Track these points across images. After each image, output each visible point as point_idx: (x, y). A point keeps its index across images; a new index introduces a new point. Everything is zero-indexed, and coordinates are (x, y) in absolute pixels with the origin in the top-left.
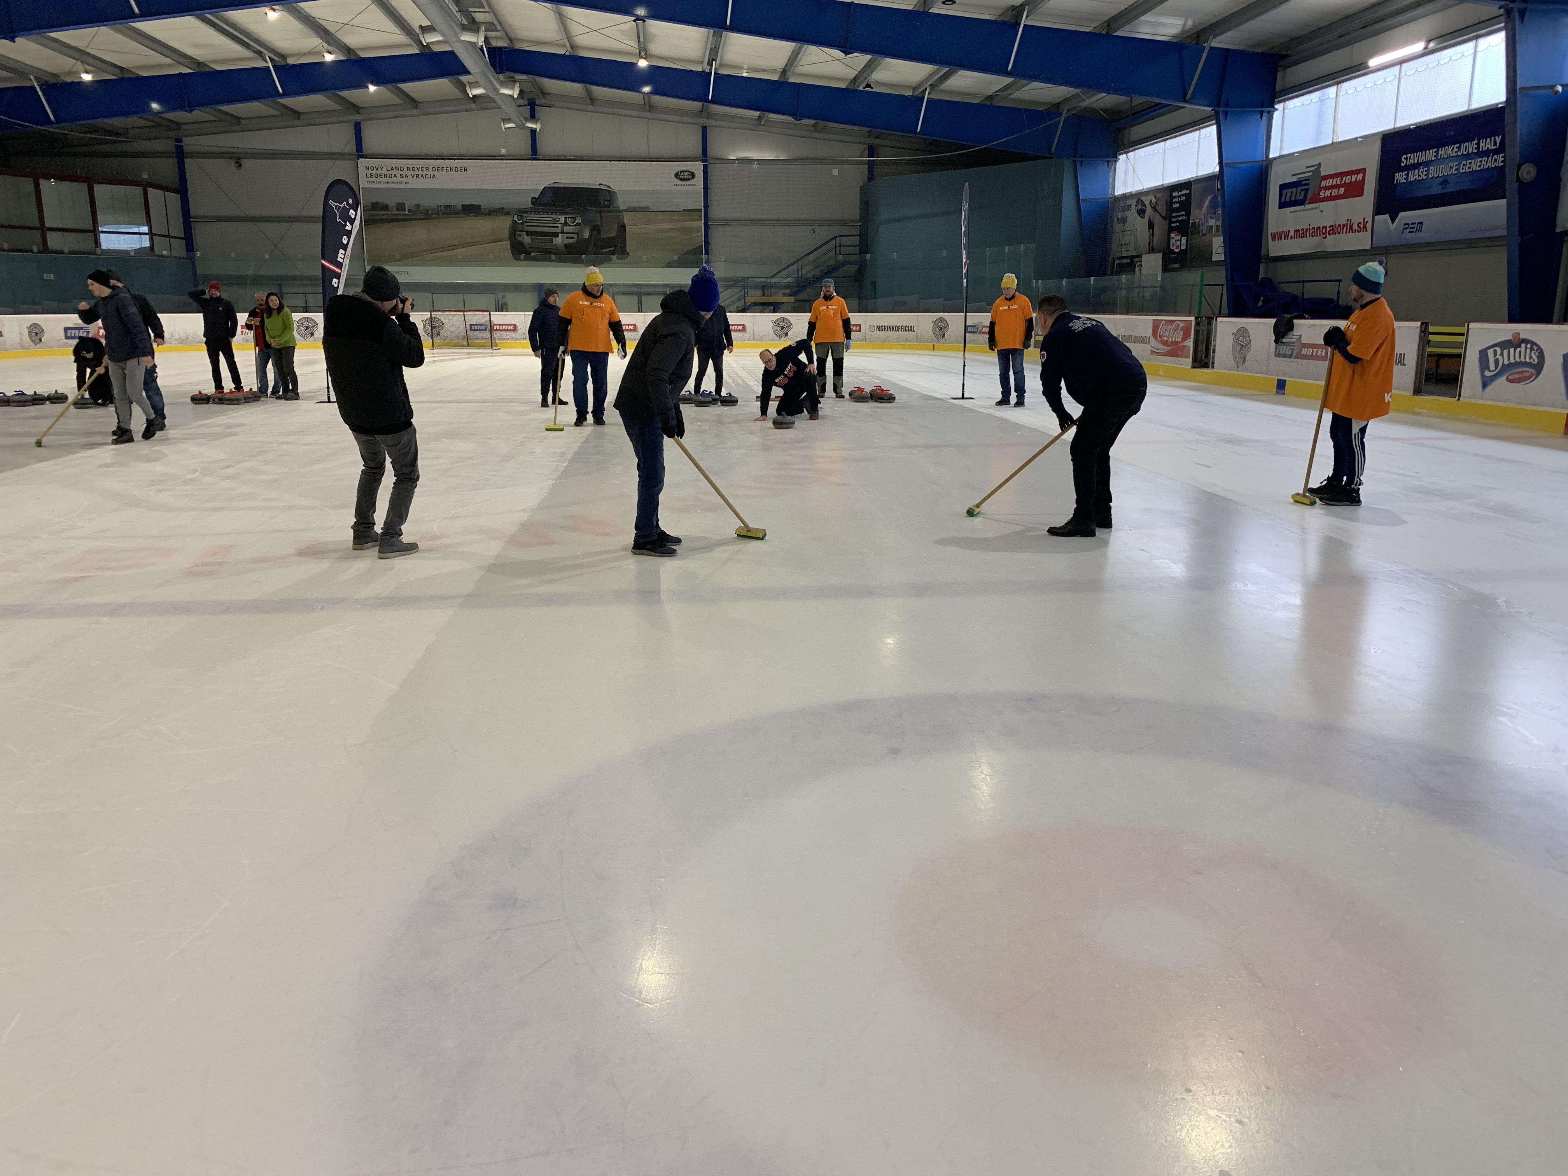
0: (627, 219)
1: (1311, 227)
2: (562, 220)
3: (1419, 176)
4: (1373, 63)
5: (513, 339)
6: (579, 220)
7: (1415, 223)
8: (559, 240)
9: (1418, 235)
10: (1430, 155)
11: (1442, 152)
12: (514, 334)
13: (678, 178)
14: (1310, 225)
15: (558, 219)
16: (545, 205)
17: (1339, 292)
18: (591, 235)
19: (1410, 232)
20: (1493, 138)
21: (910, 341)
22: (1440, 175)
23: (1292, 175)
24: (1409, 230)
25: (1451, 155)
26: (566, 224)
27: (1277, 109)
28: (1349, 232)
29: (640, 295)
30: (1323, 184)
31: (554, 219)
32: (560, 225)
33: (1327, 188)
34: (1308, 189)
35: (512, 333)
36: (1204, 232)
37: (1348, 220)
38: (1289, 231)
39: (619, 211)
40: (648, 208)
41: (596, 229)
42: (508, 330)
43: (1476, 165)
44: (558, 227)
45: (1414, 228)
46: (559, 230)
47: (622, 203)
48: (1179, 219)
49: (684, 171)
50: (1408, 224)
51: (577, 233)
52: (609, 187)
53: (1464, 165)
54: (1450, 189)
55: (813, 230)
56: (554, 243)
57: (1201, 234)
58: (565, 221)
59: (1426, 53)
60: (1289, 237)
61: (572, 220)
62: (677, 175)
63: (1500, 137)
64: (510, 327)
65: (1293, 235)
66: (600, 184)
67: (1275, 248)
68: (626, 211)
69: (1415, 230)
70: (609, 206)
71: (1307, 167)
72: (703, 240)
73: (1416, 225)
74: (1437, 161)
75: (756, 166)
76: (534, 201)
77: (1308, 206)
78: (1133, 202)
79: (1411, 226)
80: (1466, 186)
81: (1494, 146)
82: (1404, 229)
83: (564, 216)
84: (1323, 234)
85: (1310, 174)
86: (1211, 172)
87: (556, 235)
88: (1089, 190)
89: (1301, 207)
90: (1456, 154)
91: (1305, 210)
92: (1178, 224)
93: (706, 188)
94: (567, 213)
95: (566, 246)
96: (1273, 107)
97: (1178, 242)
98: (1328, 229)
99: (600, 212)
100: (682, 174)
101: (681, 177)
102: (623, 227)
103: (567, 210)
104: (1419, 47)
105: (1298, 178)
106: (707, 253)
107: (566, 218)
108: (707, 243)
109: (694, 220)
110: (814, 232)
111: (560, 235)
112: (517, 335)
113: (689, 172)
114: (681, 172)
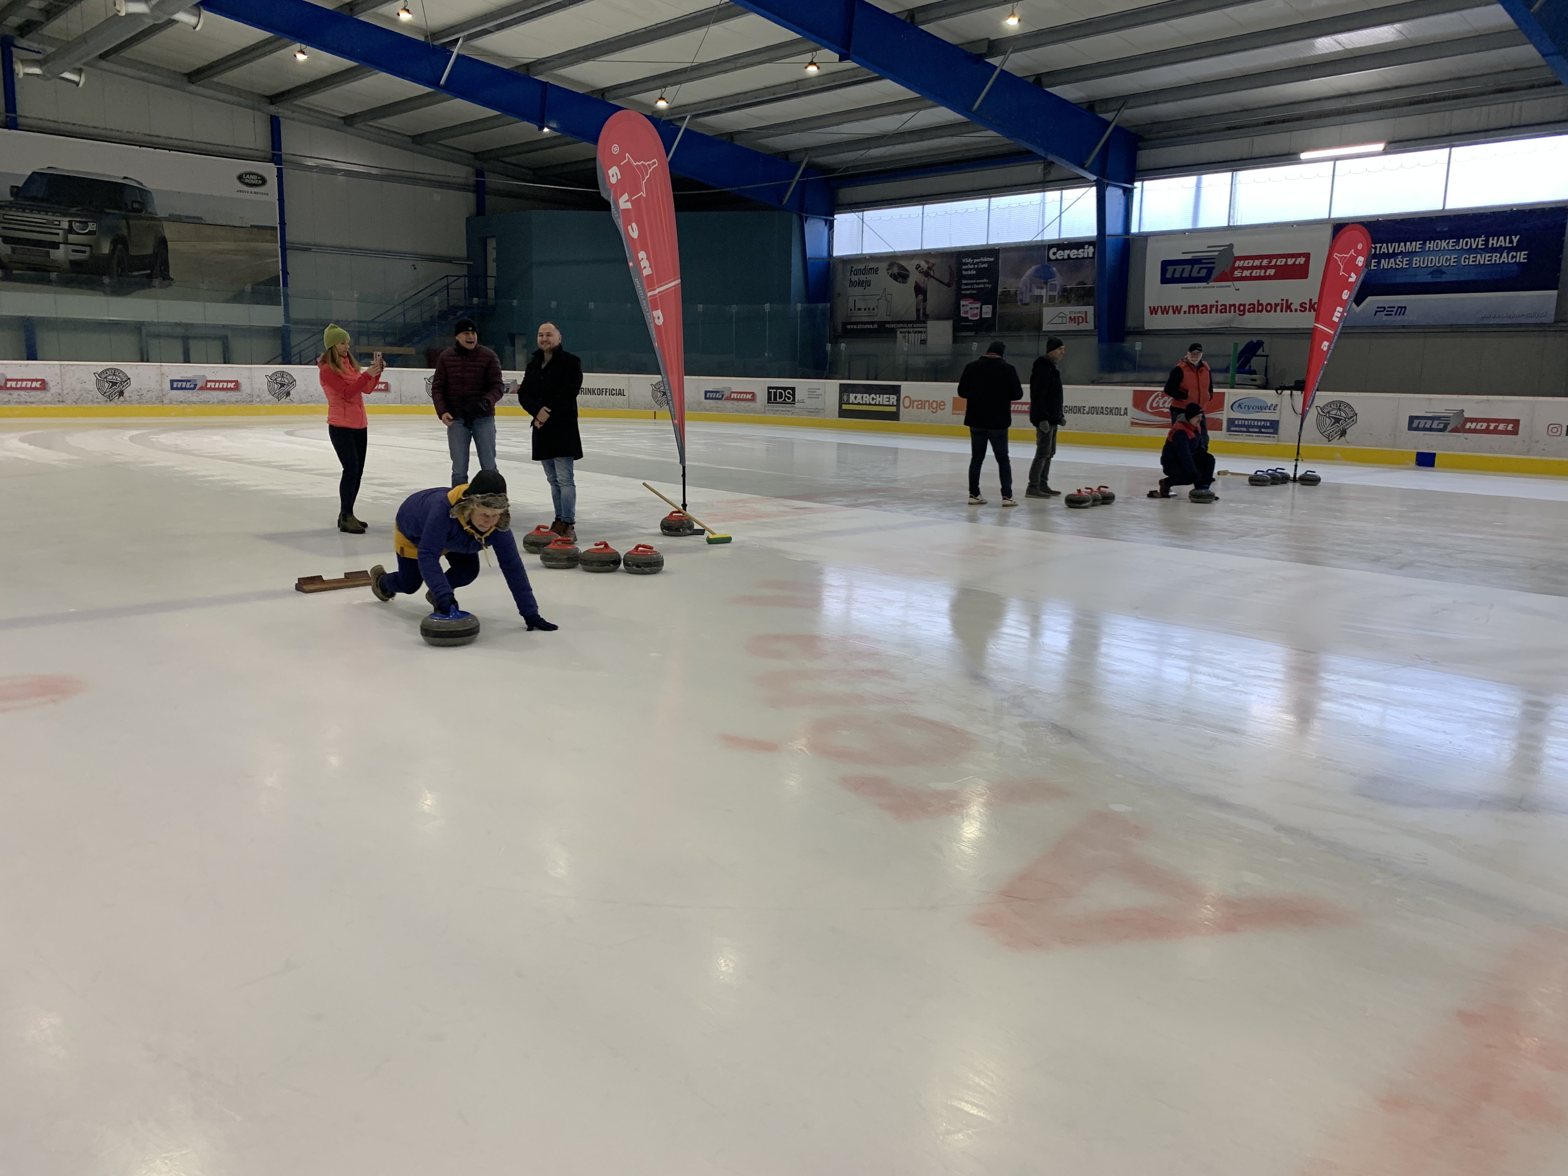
0: (169, 231)
1: (1219, 304)
2: (65, 225)
3: (1396, 264)
4: (1304, 156)
5: (41, 402)
6: (92, 227)
7: (1394, 307)
8: (60, 254)
9: (1399, 318)
10: (1415, 246)
11: (1431, 245)
12: (43, 395)
13: (243, 183)
14: (1217, 302)
15: (58, 223)
16: (34, 199)
17: (1266, 367)
18: (113, 251)
19: (1386, 315)
20: (1508, 238)
21: (620, 407)
22: (1429, 265)
23: (1183, 253)
24: (1385, 313)
25: (1447, 248)
26: (71, 230)
27: (1136, 188)
28: (1286, 311)
29: (186, 339)
30: (1238, 264)
31: (52, 222)
32: (61, 232)
33: (1243, 268)
34: (1214, 268)
35: (38, 392)
36: (1028, 301)
37: (1282, 300)
38: (1181, 306)
39: (156, 219)
40: (201, 218)
41: (119, 241)
42: (31, 389)
43: (1483, 259)
44: (58, 234)
45: (1393, 311)
46: (60, 239)
47: (160, 208)
48: (976, 286)
49: (254, 174)
50: (1384, 308)
51: (90, 246)
52: (139, 183)
53: (1465, 258)
54: (1445, 278)
55: (414, 266)
56: (52, 256)
57: (1019, 303)
58: (70, 226)
59: (1385, 152)
60: (1182, 312)
61: (82, 225)
62: (240, 178)
63: (1518, 237)
64: (34, 384)
65: (1187, 310)
66: (125, 178)
67: (1152, 322)
68: (167, 219)
69: (1393, 313)
70: (140, 211)
71: (1208, 247)
72: (281, 268)
73: (1395, 309)
74: (1423, 252)
75: (341, 178)
76: (16, 191)
78: (883, 266)
79: (1387, 309)
80: (1471, 277)
81: (1509, 243)
82: (1377, 312)
83: (68, 219)
84: (1241, 311)
85: (1216, 253)
86: (1030, 240)
87: (55, 245)
88: (815, 248)
89: (1204, 284)
90: (1453, 248)
91: (1209, 287)
92: (976, 292)
93: (281, 200)
94: (71, 215)
95: (72, 262)
96: (1133, 185)
97: (970, 310)
98: (1247, 307)
99: (127, 219)
100: (248, 176)
101: (246, 181)
102: (163, 243)
103: (73, 210)
104: (1380, 147)
105: (1192, 257)
106: (285, 284)
107: (70, 222)
108: (285, 273)
109: (267, 241)
110: (415, 269)
111: (62, 246)
112: (47, 396)
113: (258, 175)
114: (246, 174)
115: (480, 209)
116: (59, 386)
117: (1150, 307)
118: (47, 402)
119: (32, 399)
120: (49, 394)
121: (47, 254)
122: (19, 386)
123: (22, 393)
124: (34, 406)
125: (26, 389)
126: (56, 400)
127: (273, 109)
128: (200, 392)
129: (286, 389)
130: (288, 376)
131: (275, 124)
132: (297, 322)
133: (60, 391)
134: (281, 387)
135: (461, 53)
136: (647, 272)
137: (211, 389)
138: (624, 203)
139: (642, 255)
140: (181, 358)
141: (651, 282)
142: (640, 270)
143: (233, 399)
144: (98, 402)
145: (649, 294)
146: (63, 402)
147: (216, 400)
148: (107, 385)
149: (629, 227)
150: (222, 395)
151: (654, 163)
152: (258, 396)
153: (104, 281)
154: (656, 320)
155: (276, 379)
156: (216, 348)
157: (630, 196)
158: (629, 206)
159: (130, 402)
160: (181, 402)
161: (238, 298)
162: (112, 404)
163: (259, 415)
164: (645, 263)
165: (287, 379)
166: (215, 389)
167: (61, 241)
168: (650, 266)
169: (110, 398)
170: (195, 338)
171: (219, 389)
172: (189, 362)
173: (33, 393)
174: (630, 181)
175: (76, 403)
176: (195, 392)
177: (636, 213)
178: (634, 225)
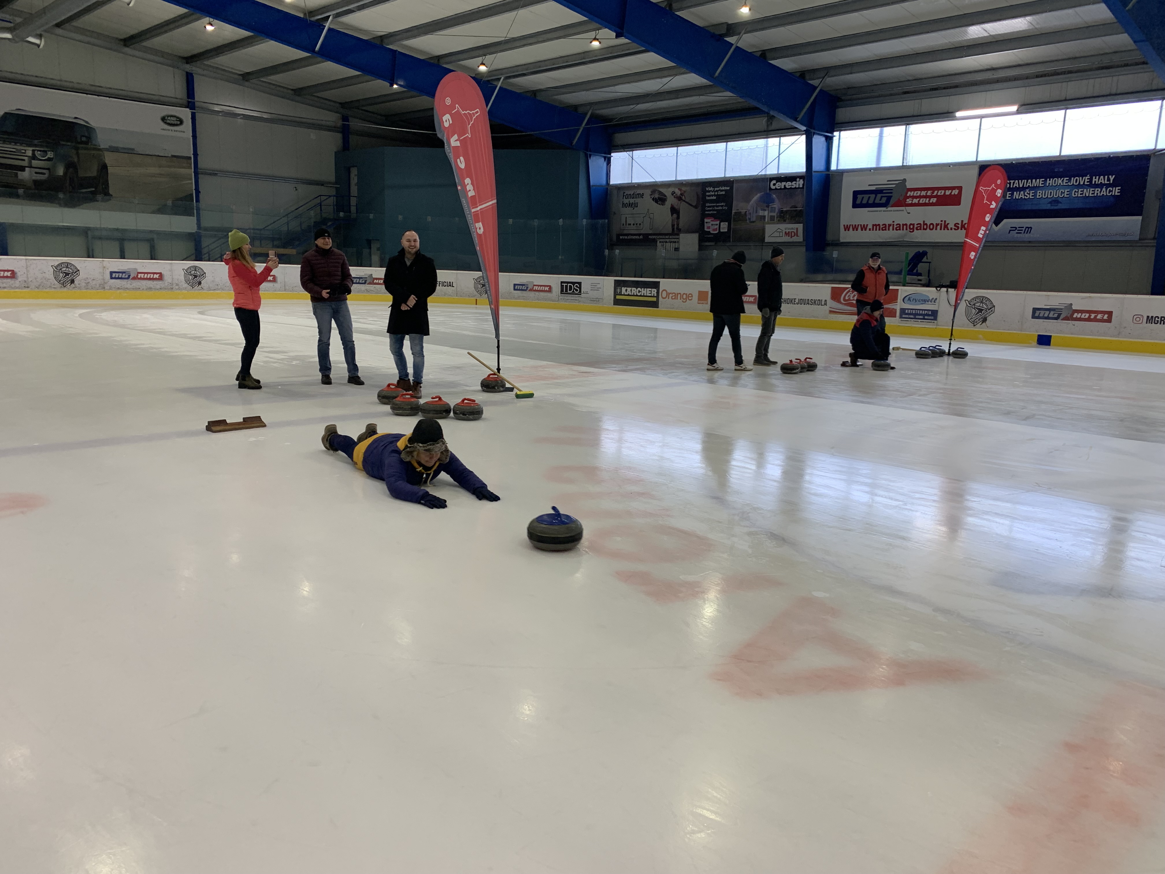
0: (109, 159)
1: (895, 224)
2: (29, 153)
3: (1025, 195)
4: (958, 114)
5: (11, 287)
6: (50, 155)
7: (1023, 227)
8: (26, 175)
9: (1027, 235)
10: (1039, 182)
11: (1051, 182)
12: (13, 282)
13: (166, 123)
14: (893, 222)
15: (24, 151)
16: (7, 133)
17: (929, 271)
18: (65, 174)
19: (1017, 233)
20: (1106, 177)
21: (450, 295)
22: (1049, 197)
23: (869, 185)
24: (1016, 231)
25: (1062, 184)
26: (34, 157)
27: (835, 136)
28: (944, 229)
29: (122, 241)
30: (909, 194)
31: (19, 151)
32: (26, 158)
33: (914, 197)
34: (891, 196)
35: (9, 280)
36: (754, 219)
37: (942, 221)
38: (867, 225)
39: (100, 150)
40: (133, 149)
41: (70, 166)
42: (7, 277)
43: (1088, 192)
44: (24, 160)
45: (1022, 230)
46: (25, 163)
47: (102, 141)
48: (716, 208)
49: (171, 116)
50: (1016, 228)
51: (48, 169)
52: (87, 122)
53: (1075, 191)
54: (1060, 206)
55: (296, 188)
56: (20, 177)
57: (748, 221)
58: (33, 154)
59: (1018, 112)
60: (868, 229)
61: (42, 153)
62: (163, 119)
63: (1114, 176)
64: (6, 274)
65: (871, 227)
66: (76, 118)
67: (845, 237)
68: (107, 150)
69: (1023, 232)
70: (86, 143)
71: (888, 181)
72: (194, 188)
73: (1024, 229)
74: (1044, 187)
75: (240, 121)
77: (889, 209)
78: (648, 192)
79: (1018, 229)
80: (1080, 205)
81: (1107, 181)
82: (1010, 230)
83: (31, 149)
84: (911, 229)
85: (894, 186)
86: (756, 174)
87: (22, 169)
88: (596, 178)
89: (884, 209)
90: (1067, 184)
91: (887, 211)
92: (716, 212)
93: (194, 137)
94: (36, 146)
95: (35, 182)
96: (833, 134)
97: (712, 226)
98: (916, 226)
99: (77, 149)
100: (169, 118)
101: (168, 121)
102: (104, 168)
103: (36, 142)
104: (1014, 108)
105: (876, 188)
106: (198, 200)
107: (33, 151)
108: (198, 192)
109: (184, 168)
110: (296, 190)
111: (27, 169)
112: (16, 283)
113: (178, 118)
114: (168, 116)
115: (346, 146)
116: (25, 275)
117: (844, 225)
118: (17, 288)
119: (4, 285)
121: (16, 175)
124: (5, 290)
126: (23, 286)
127: (188, 67)
128: (133, 281)
129: (198, 279)
130: (200, 270)
131: (190, 80)
132: (206, 229)
133: (26, 279)
134: (194, 278)
135: (332, 27)
136: (471, 194)
137: (141, 279)
138: (454, 142)
139: (468, 181)
140: (118, 254)
141: (474, 202)
142: (466, 192)
143: (158, 287)
144: (54, 288)
145: (473, 210)
146: (28, 287)
147: (145, 288)
148: (61, 275)
149: (458, 160)
150: (150, 283)
151: (477, 112)
152: (177, 285)
153: (60, 196)
154: (478, 230)
155: (190, 272)
156: (145, 248)
157: (459, 136)
158: (458, 144)
159: (80, 288)
160: (119, 288)
161: (161, 210)
162: (65, 290)
163: (178, 299)
164: (469, 187)
165: (199, 272)
166: (144, 279)
167: (27, 165)
168: (474, 189)
169: (64, 285)
170: (129, 240)
171: (147, 279)
172: (124, 258)
173: (5, 280)
174: (459, 126)
175: (38, 288)
176: (129, 281)
177: (464, 149)
178: (462, 158)
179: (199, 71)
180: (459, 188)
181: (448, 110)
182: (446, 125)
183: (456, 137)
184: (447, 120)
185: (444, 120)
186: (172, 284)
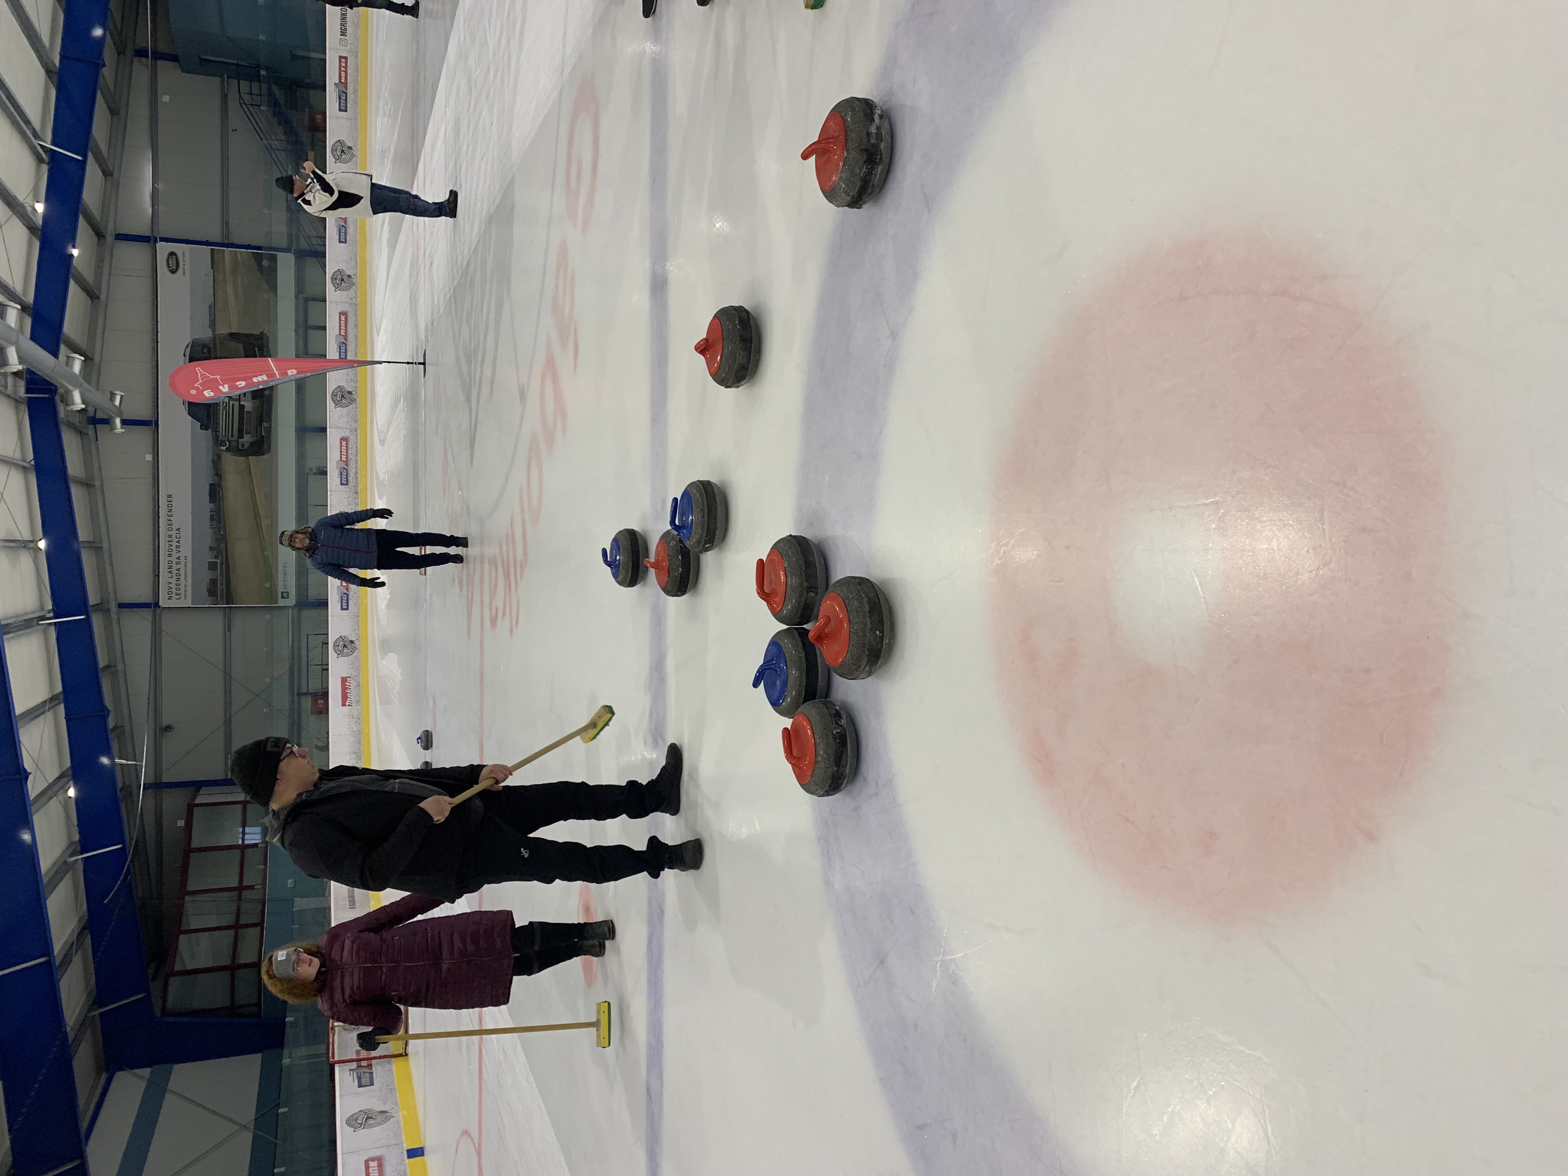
0: (223, 330)
5: (356, 442)
12: (351, 440)
13: (176, 270)
15: (225, 404)
16: (209, 417)
31: (224, 408)
32: (231, 403)
35: (350, 443)
39: (214, 338)
40: (210, 307)
42: (347, 447)
44: (233, 404)
46: (236, 404)
49: (168, 264)
55: (233, 131)
56: (250, 409)
62: (173, 272)
64: (344, 444)
66: (184, 355)
72: (245, 250)
75: (160, 186)
76: (204, 427)
87: (242, 407)
93: (187, 242)
100: (171, 266)
101: (174, 267)
106: (259, 248)
108: (248, 247)
109: (224, 258)
110: (236, 130)
111: (241, 403)
112: (352, 438)
113: (169, 257)
114: (169, 267)
115: (174, 58)
116: (345, 430)
118: (357, 438)
119: (354, 447)
120: (351, 437)
121: (248, 412)
122: (345, 454)
123: (350, 452)
124: (359, 447)
125: (347, 450)
126: (355, 433)
127: (110, 238)
128: (349, 340)
129: (345, 278)
131: (122, 237)
132: (290, 242)
133: (348, 430)
134: (344, 281)
135: (49, 142)
136: (265, 378)
137: (346, 332)
138: (225, 389)
139: (255, 380)
141: (271, 375)
142: (263, 382)
143: (354, 318)
144: (356, 408)
145: (278, 377)
146: (356, 429)
147: (355, 330)
148: (343, 401)
149: (239, 386)
150: (350, 326)
151: (198, 369)
152: (351, 299)
153: (268, 394)
154: (293, 374)
155: (338, 284)
156: (313, 306)
157: (221, 385)
158: (226, 386)
159: (356, 388)
160: (356, 354)
161: (273, 287)
162: (358, 400)
163: (366, 300)
164: (260, 378)
165: (337, 276)
166: (346, 330)
167: (238, 403)
168: (261, 375)
169: (354, 400)
170: (306, 321)
171: (346, 327)
173: (350, 446)
174: (212, 385)
175: (356, 421)
176: (349, 343)
177: (231, 382)
178: (237, 383)
179: (111, 226)
180: (261, 387)
181: (200, 392)
182: (212, 394)
183: (221, 387)
184: (208, 394)
185: (209, 396)
186: (351, 304)
